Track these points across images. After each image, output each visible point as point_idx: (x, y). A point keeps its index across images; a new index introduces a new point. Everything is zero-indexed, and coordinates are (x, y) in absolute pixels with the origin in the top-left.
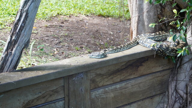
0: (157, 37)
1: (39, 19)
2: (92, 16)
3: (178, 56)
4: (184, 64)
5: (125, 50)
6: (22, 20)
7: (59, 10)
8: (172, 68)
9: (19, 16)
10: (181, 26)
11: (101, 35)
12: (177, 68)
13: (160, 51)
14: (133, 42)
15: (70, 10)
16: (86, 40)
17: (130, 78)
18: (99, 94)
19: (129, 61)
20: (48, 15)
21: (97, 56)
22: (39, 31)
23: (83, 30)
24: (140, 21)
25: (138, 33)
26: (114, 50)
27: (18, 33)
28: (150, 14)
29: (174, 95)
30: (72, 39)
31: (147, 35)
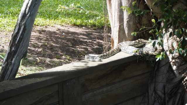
2: (67, 25)
3: (157, 60)
4: (162, 67)
6: (21, 32)
8: (150, 72)
9: (18, 29)
12: (155, 71)
16: (65, 48)
18: (88, 97)
24: (121, 30)
27: (17, 44)
30: (52, 48)
31: (127, 42)
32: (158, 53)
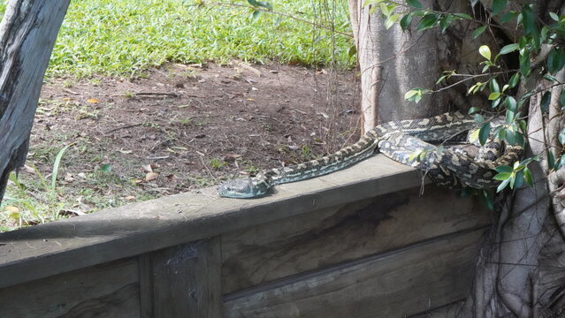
0: (435, 131)
1: (109, 74)
3: (500, 188)
4: (524, 211)
5: (334, 172)
7: (174, 47)
8: (485, 226)
10: (503, 98)
11: (293, 123)
12: (500, 226)
13: (443, 174)
14: (360, 147)
15: (205, 49)
16: (247, 137)
17: (352, 257)
18: (252, 308)
19: (348, 206)
20: (137, 63)
21: (242, 191)
22: (105, 110)
23: (239, 108)
24: (385, 81)
25: (380, 118)
26: (299, 171)
28: (415, 58)
29: (493, 308)
30: (203, 136)
31: (404, 124)
32: (507, 163)
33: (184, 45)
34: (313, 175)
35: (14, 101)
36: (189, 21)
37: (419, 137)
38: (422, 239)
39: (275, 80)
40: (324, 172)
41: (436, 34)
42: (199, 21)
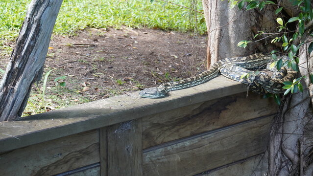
0: (250, 63)
1: (57, 34)
2: (143, 28)
3: (285, 93)
4: (295, 106)
6: (31, 35)
7: (90, 19)
8: (275, 114)
9: (26, 29)
10: (289, 45)
11: (159, 60)
12: (283, 113)
13: (256, 86)
14: (211, 72)
15: (107, 20)
16: (135, 68)
17: (207, 130)
18: (156, 157)
19: (205, 103)
20: (72, 28)
21: (153, 95)
22: (57, 53)
23: (129, 52)
24: (223, 37)
25: (220, 57)
26: (181, 84)
27: (23, 57)
28: (239, 25)
29: (279, 157)
30: (112, 67)
31: (233, 59)
32: (288, 80)
33: (95, 18)
34: (188, 86)
35: (37, 46)
36: (97, 5)
37: (241, 66)
38: (243, 120)
39: (146, 37)
40: (194, 85)
41: (250, 12)
42: (102, 5)
